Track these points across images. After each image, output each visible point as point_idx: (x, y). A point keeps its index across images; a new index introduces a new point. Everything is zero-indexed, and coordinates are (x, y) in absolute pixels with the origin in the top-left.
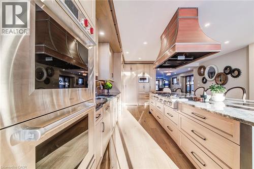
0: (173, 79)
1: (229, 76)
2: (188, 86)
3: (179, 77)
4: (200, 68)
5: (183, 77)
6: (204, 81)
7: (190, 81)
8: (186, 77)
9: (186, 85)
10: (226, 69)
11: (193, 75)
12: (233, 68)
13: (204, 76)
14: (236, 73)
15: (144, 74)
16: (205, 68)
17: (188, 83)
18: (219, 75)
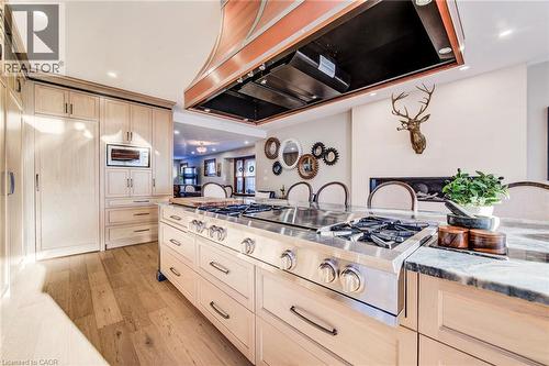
0: (206, 162)
1: (321, 161)
2: (240, 180)
3: (221, 160)
4: (270, 141)
5: (229, 160)
6: (277, 170)
7: (243, 170)
8: (236, 160)
9: (236, 179)
10: (315, 147)
11: (253, 157)
12: (327, 147)
13: (276, 160)
14: (331, 157)
15: (129, 135)
16: (278, 144)
17: (239, 174)
18: (305, 159)
